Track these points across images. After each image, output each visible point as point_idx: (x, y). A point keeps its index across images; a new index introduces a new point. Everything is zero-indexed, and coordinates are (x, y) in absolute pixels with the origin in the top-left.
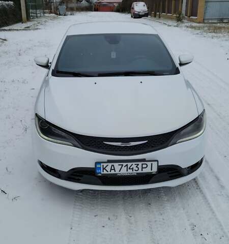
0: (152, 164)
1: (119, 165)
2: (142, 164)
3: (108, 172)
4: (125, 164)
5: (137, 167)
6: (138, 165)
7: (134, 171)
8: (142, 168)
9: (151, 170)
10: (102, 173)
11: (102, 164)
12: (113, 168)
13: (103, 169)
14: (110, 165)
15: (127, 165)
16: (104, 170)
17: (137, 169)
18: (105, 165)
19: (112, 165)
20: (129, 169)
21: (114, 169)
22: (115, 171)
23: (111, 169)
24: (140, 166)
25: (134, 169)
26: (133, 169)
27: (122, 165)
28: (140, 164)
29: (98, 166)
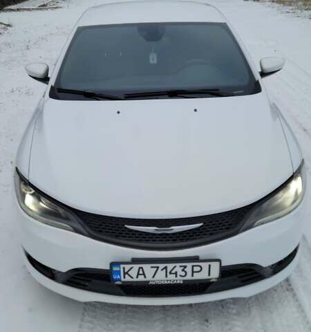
0: (210, 266)
1: (152, 267)
2: (193, 266)
3: (132, 278)
4: (162, 266)
5: (183, 270)
6: (185, 267)
7: (179, 278)
8: (193, 272)
9: (209, 275)
10: (123, 279)
11: (122, 266)
12: (141, 272)
13: (125, 274)
14: (136, 267)
15: (166, 268)
16: (127, 276)
17: (183, 274)
18: (127, 267)
19: (140, 268)
20: (170, 273)
21: (144, 274)
22: (145, 277)
23: (138, 274)
24: (189, 270)
25: (178, 274)
26: (176, 273)
27: (158, 268)
28: (189, 265)
29: (115, 269)
